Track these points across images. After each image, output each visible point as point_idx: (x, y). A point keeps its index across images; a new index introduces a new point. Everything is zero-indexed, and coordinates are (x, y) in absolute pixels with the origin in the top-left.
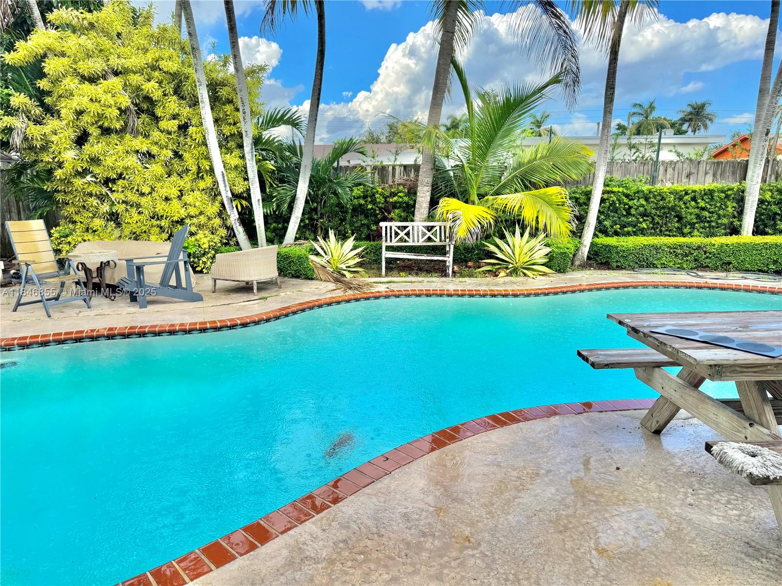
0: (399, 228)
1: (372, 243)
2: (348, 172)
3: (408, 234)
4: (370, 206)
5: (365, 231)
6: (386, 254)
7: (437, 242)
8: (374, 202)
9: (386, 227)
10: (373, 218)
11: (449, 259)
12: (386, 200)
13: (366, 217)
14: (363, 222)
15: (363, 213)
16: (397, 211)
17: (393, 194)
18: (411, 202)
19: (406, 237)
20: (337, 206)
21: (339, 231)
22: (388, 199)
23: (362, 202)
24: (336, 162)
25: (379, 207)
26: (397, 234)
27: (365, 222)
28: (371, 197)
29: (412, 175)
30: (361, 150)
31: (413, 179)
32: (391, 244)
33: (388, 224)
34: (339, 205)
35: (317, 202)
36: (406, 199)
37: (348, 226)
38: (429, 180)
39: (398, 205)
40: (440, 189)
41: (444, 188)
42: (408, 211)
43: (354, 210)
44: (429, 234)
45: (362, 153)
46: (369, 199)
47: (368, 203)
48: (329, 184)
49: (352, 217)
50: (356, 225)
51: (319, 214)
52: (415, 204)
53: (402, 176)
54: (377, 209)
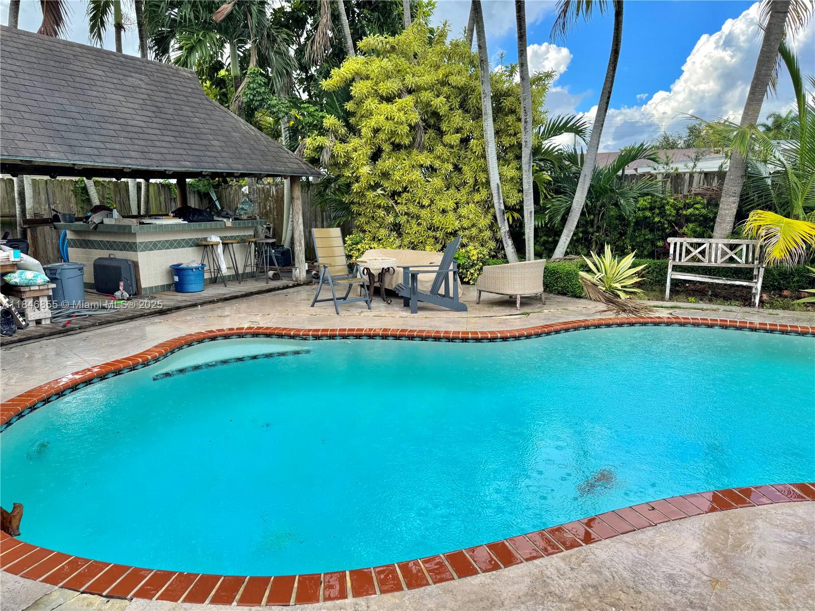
0: (691, 245)
1: (656, 261)
2: (634, 181)
3: (703, 253)
4: (657, 219)
5: (649, 247)
6: (671, 275)
7: (742, 262)
8: (662, 214)
9: (675, 244)
10: (660, 233)
11: (758, 285)
12: (678, 212)
13: (652, 231)
14: (647, 237)
15: (648, 227)
16: (691, 225)
17: (687, 206)
18: (711, 216)
19: (700, 256)
20: (617, 219)
21: (617, 246)
22: (681, 211)
23: (648, 214)
24: (621, 171)
25: (668, 221)
26: (688, 252)
27: (649, 236)
28: (659, 208)
29: (715, 183)
30: (653, 156)
31: (715, 189)
32: (680, 264)
33: (678, 240)
34: (621, 218)
35: (594, 214)
36: (704, 211)
37: (628, 241)
38: (738, 189)
39: (693, 218)
40: (751, 200)
41: (756, 199)
42: (706, 226)
43: (637, 223)
44: (731, 254)
45: (653, 160)
46: (657, 211)
47: (655, 216)
48: (610, 194)
49: (634, 231)
50: (638, 240)
51: (595, 227)
52: (715, 217)
53: (701, 184)
54: (665, 222)
